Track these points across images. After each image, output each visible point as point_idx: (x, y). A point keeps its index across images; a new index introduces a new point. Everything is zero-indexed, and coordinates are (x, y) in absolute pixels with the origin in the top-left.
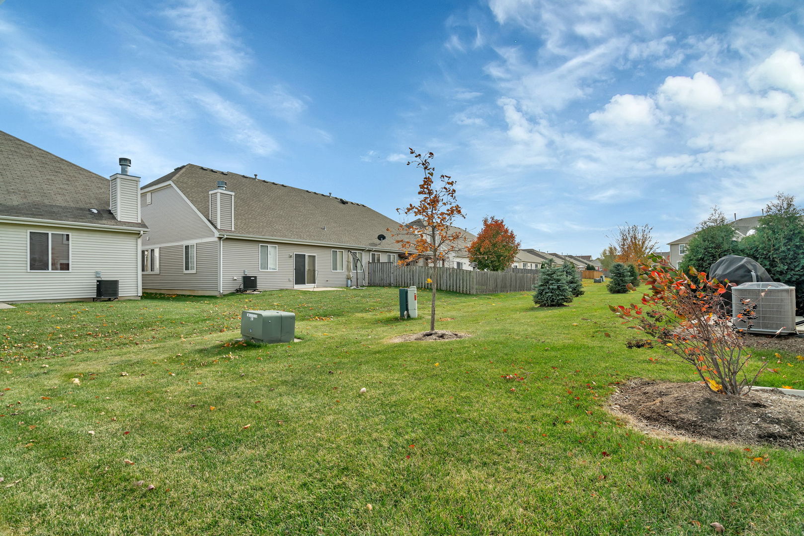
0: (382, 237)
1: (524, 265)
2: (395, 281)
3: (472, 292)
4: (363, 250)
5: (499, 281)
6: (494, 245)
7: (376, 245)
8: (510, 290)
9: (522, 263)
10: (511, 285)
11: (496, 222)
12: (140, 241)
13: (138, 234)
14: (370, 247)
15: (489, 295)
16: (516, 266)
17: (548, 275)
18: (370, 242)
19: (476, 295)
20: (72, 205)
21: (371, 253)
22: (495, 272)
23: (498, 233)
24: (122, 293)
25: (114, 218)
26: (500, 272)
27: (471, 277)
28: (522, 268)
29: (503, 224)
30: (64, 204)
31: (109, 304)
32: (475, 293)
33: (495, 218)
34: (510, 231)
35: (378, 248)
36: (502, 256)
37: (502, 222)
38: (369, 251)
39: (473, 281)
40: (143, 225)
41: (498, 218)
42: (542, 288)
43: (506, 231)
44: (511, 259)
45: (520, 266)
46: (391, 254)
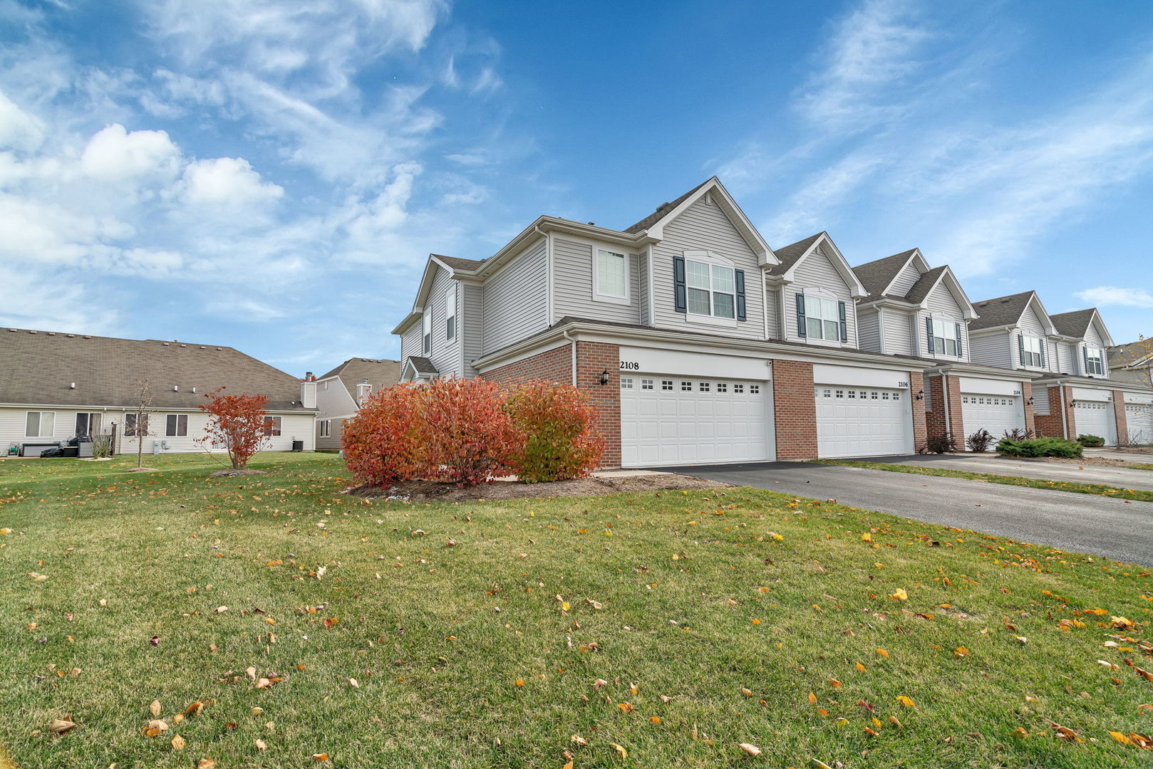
12: (315, 418)
13: (314, 415)
20: (283, 400)
24: (305, 448)
25: (303, 406)
30: (280, 400)
31: (300, 453)
40: (317, 409)
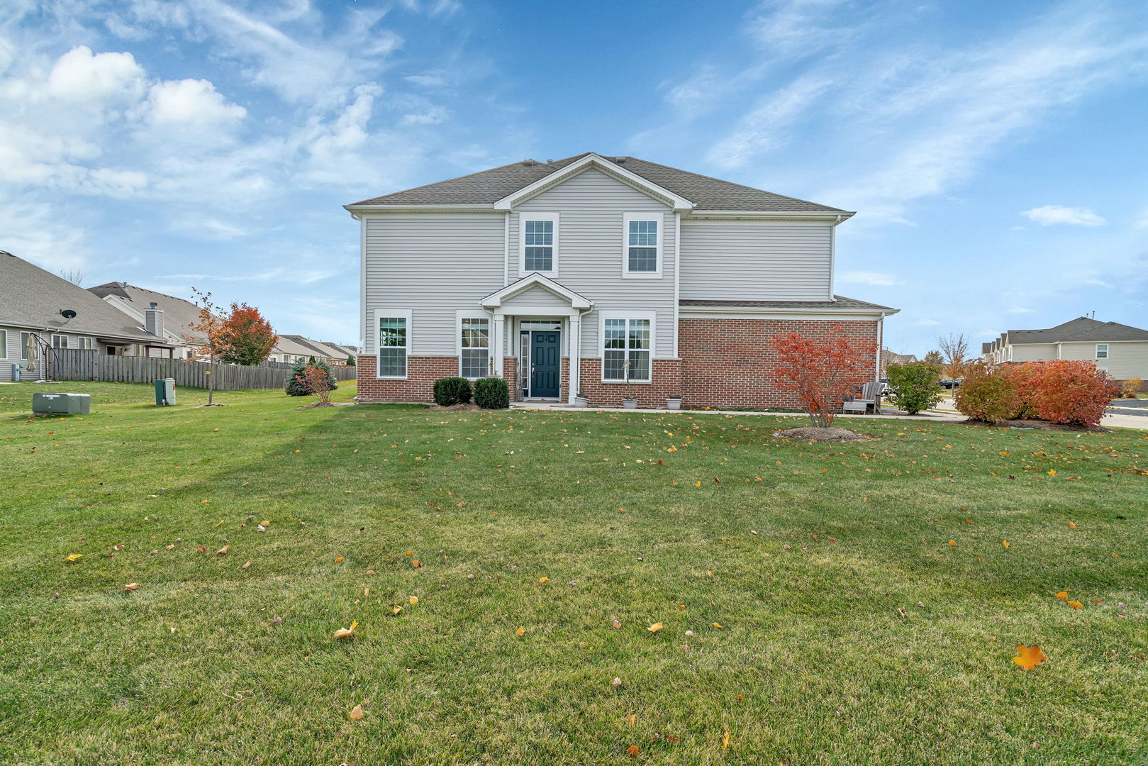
0: (69, 314)
1: (286, 358)
2: (102, 374)
3: (219, 388)
4: (39, 331)
5: (251, 376)
6: (245, 336)
7: (60, 324)
8: (265, 387)
9: (283, 355)
10: (266, 381)
11: (249, 309)
14: (51, 327)
15: (239, 390)
16: (275, 359)
17: (298, 371)
18: (48, 319)
19: (225, 390)
21: (52, 336)
22: (246, 367)
23: (250, 322)
26: (253, 367)
27: (218, 372)
28: (283, 362)
29: (258, 312)
32: (223, 389)
33: (247, 306)
34: (265, 322)
35: (64, 328)
36: (255, 349)
37: (257, 310)
38: (50, 332)
39: (220, 376)
41: (251, 305)
42: (293, 381)
43: (261, 321)
44: (267, 352)
45: (280, 359)
46: (85, 338)
